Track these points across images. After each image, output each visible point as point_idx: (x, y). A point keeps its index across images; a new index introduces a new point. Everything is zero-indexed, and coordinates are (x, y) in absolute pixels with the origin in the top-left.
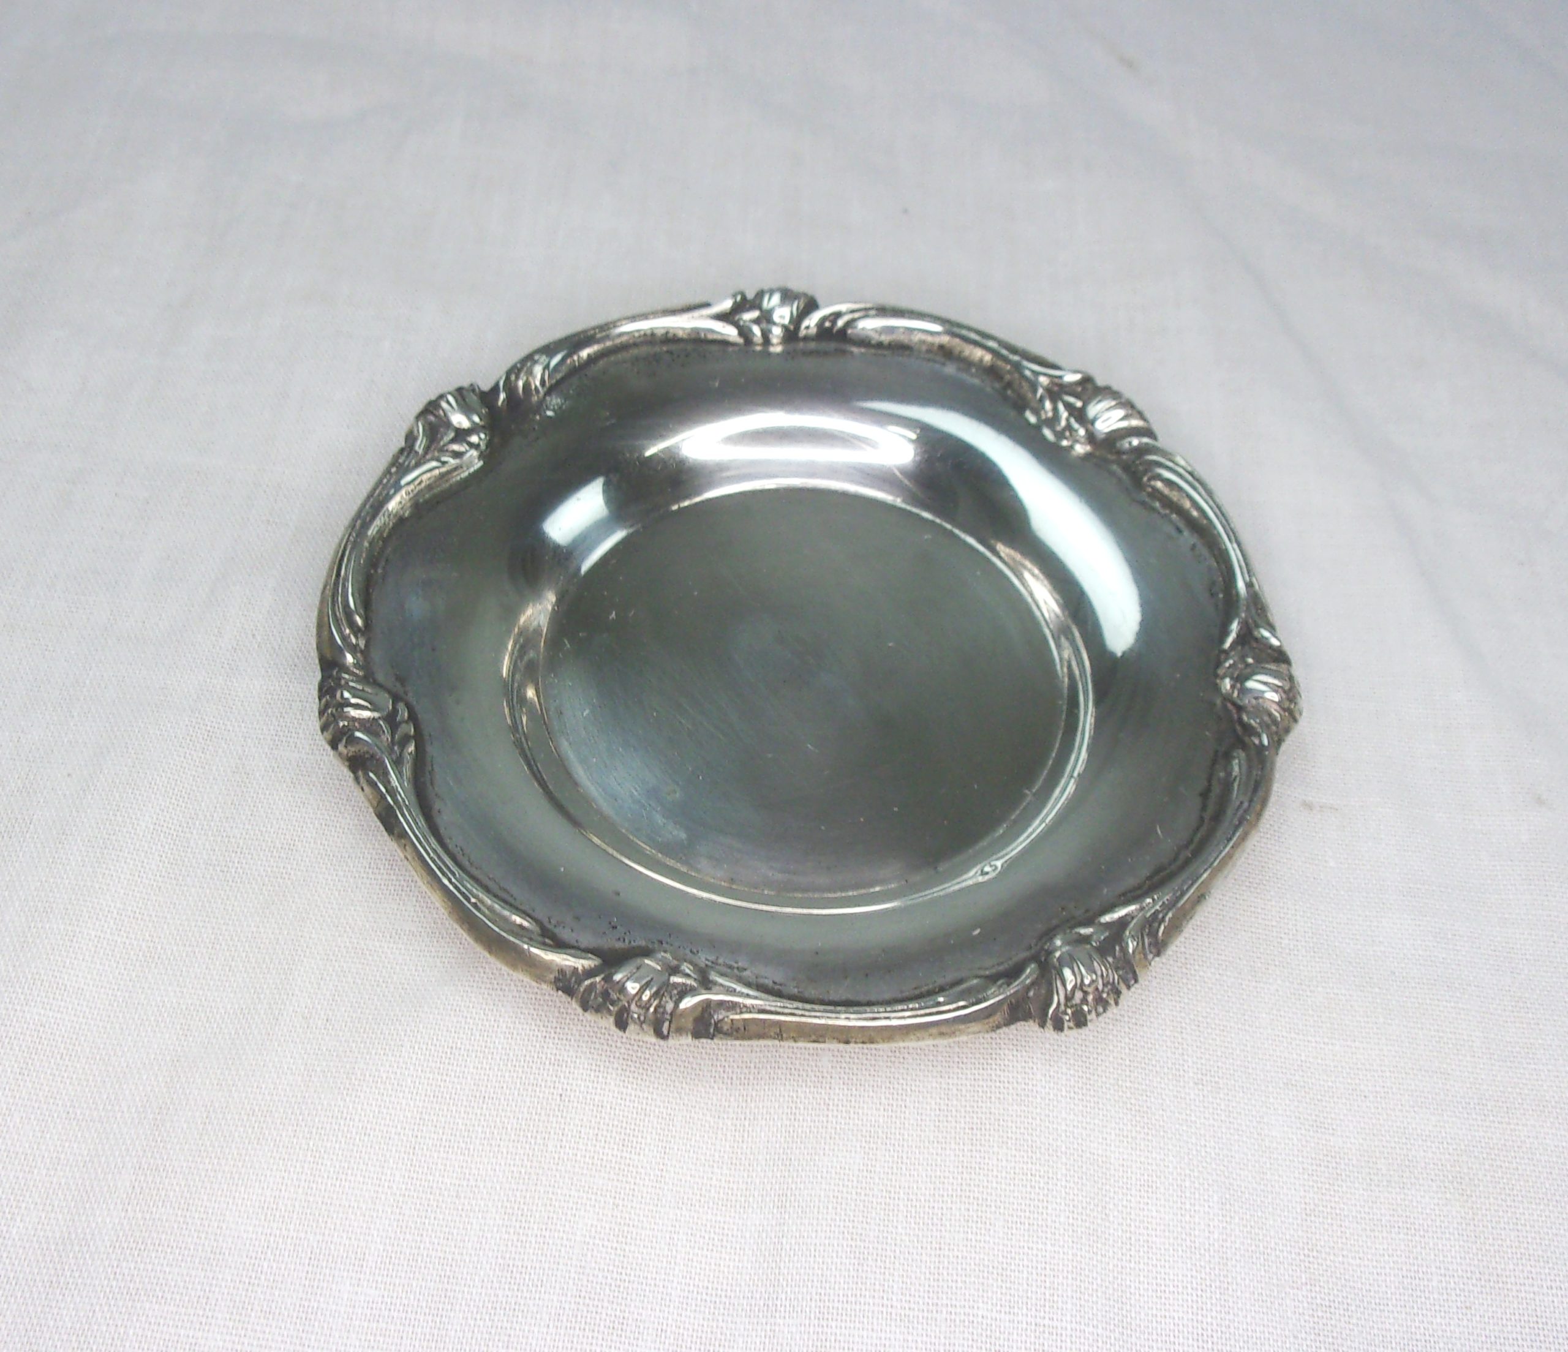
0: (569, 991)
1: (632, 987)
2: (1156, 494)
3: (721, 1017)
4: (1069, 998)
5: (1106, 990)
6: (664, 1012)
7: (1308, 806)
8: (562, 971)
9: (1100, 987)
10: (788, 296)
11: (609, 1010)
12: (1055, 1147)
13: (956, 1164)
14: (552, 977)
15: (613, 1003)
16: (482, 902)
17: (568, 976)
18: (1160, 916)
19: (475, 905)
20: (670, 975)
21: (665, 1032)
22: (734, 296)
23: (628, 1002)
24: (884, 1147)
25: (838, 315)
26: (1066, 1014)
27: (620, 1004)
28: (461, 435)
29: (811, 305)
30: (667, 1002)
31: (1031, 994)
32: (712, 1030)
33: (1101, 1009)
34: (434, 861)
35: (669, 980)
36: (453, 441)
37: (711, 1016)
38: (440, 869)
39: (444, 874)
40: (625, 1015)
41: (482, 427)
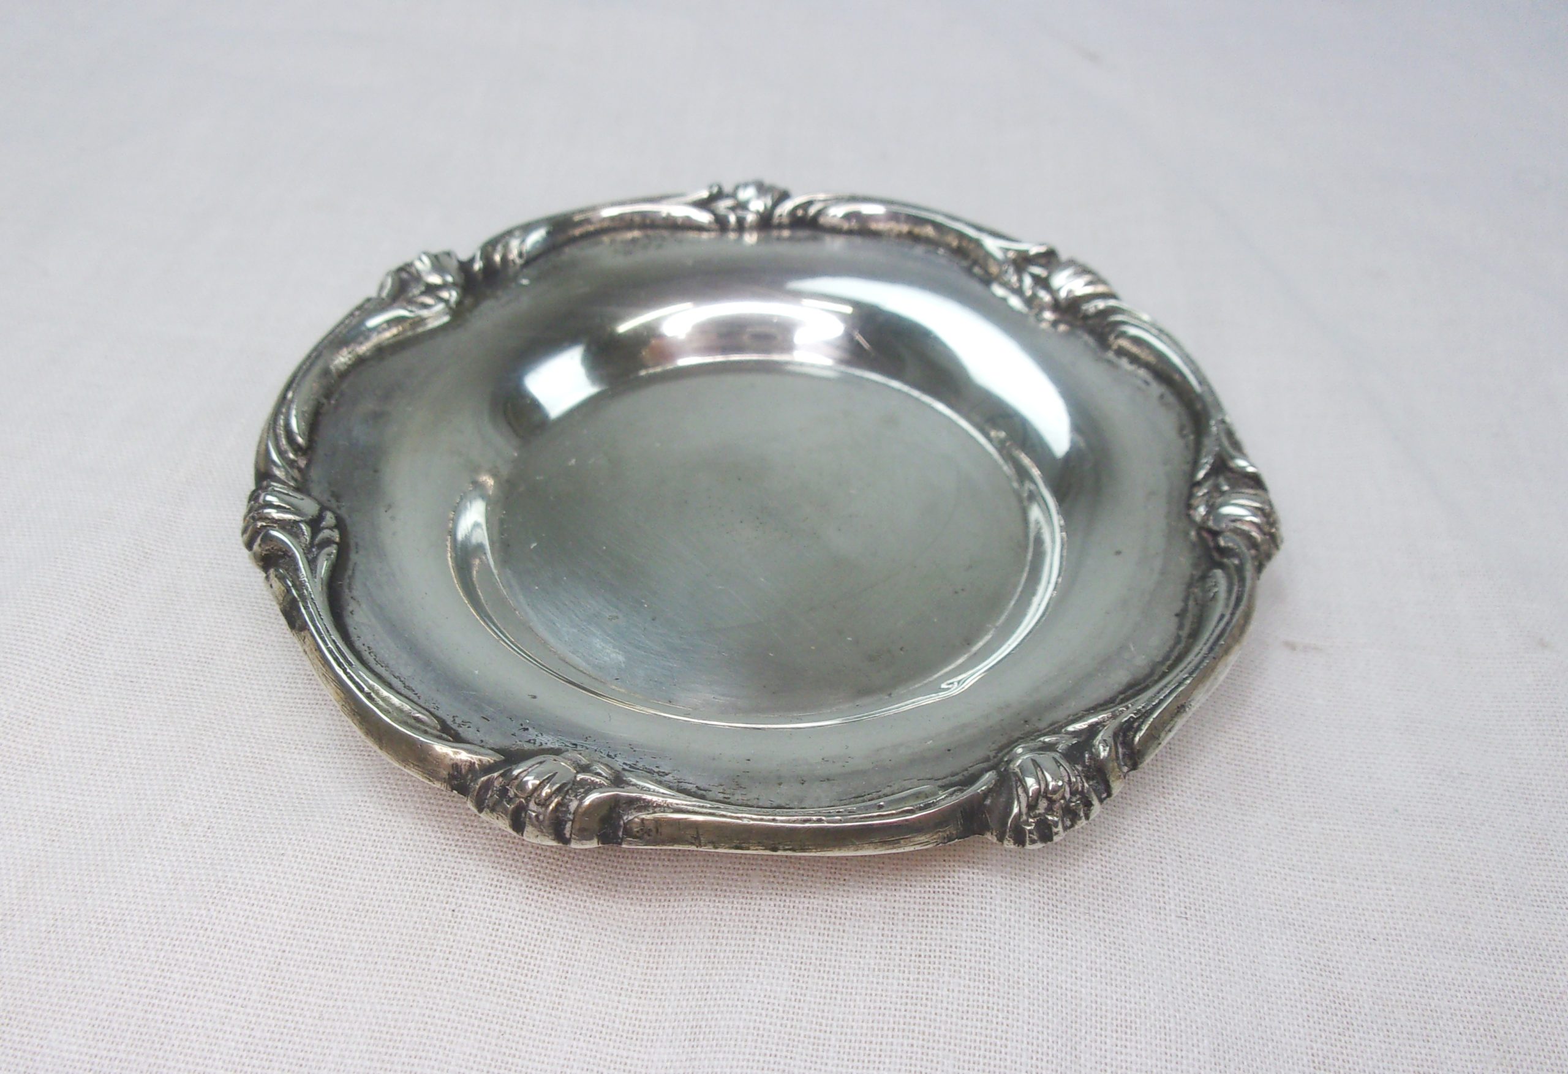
0: (463, 790)
1: (531, 782)
2: (1121, 352)
3: (631, 818)
4: (1032, 807)
5: (1074, 799)
6: (568, 811)
7: (1292, 646)
8: (456, 766)
9: (1068, 796)
10: (762, 189)
11: (506, 809)
12: (1016, 979)
13: (900, 994)
14: (444, 773)
15: (510, 801)
16: (377, 694)
17: (464, 771)
18: (1136, 724)
19: (368, 696)
20: (578, 772)
21: (568, 835)
22: (711, 187)
23: (526, 799)
24: (816, 974)
25: (810, 203)
26: (1030, 825)
27: (518, 801)
28: (431, 289)
29: (784, 196)
30: (571, 800)
31: (988, 802)
32: (620, 834)
33: (1068, 823)
34: (331, 652)
35: (575, 777)
36: (423, 293)
37: (620, 817)
38: (336, 659)
39: (340, 664)
40: (523, 815)
41: (454, 285)
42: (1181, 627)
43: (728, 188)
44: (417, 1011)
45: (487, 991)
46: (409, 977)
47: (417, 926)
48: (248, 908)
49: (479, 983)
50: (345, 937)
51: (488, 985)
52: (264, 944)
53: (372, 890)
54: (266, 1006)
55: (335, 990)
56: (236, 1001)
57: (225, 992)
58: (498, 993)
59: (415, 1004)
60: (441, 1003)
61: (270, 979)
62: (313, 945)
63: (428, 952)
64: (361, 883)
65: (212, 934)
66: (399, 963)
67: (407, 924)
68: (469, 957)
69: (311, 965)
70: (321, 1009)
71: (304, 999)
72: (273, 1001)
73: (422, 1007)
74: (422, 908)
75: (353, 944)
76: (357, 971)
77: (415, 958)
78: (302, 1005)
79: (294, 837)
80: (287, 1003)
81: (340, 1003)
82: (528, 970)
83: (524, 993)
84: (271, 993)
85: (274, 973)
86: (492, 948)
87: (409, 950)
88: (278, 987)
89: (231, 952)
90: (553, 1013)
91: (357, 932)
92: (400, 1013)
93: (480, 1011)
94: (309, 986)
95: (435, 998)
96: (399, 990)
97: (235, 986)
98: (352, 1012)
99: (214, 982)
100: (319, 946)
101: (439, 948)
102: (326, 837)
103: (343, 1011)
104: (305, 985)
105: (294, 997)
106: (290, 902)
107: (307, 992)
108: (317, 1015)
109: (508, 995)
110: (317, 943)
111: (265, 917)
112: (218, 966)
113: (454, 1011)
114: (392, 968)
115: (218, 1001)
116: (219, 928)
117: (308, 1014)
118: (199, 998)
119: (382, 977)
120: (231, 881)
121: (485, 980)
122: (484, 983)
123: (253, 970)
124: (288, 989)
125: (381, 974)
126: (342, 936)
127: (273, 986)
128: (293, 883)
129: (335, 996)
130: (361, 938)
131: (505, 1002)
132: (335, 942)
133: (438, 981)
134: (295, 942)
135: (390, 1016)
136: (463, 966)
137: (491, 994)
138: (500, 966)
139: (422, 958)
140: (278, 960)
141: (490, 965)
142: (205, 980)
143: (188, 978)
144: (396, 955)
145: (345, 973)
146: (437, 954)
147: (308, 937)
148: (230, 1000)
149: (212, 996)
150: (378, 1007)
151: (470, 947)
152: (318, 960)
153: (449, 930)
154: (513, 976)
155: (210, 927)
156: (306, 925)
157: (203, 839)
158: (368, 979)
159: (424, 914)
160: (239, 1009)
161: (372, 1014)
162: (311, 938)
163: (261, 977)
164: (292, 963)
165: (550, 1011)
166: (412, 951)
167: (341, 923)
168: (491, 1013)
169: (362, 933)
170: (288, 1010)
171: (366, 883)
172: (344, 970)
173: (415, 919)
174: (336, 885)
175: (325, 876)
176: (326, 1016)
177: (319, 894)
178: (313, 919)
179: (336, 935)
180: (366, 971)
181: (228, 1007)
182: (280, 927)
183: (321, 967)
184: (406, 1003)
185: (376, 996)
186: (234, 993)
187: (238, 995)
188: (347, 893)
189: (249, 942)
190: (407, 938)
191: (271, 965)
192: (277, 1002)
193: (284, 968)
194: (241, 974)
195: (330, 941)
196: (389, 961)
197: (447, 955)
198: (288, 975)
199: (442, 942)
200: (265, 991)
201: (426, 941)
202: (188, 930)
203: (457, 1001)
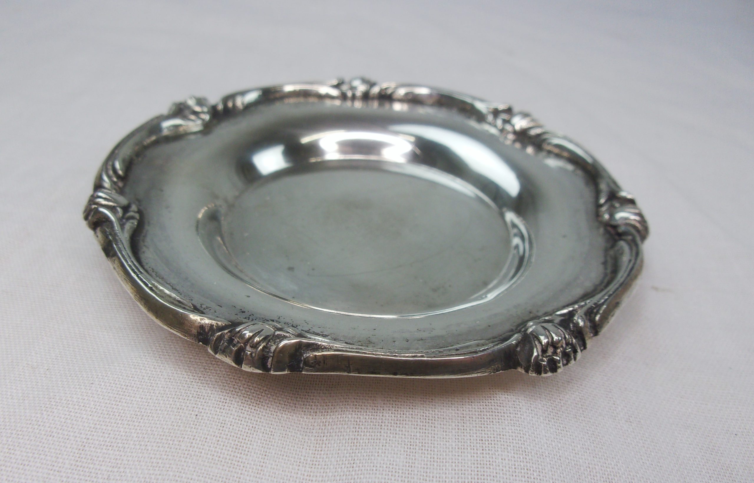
0: (206, 342)
1: (248, 334)
3: (308, 355)
4: (544, 351)
5: (568, 348)
6: (269, 352)
8: (202, 327)
9: (564, 346)
11: (232, 350)
13: (473, 462)
14: (194, 331)
15: (234, 346)
16: (156, 287)
17: (206, 330)
18: (595, 311)
19: (151, 289)
20: (276, 331)
21: (269, 366)
22: (338, 79)
23: (244, 344)
24: (420, 451)
25: (388, 89)
26: (544, 361)
27: (239, 345)
28: (195, 113)
29: (375, 84)
30: (272, 345)
31: (518, 349)
32: (302, 365)
33: (565, 362)
34: (130, 266)
35: (274, 333)
36: (191, 114)
37: (302, 355)
38: (133, 270)
39: (135, 272)
40: (242, 354)
41: (208, 113)
42: (606, 268)
43: (347, 79)
44: (171, 474)
45: (216, 462)
46: (167, 453)
47: (174, 424)
48: (68, 413)
49: (211, 457)
50: (128, 430)
51: (217, 459)
52: (76, 434)
53: (147, 404)
54: (74, 471)
55: (120, 462)
56: (54, 468)
57: (48, 462)
58: (223, 463)
59: (170, 469)
60: (187, 469)
61: (78, 455)
62: (107, 436)
63: (180, 439)
64: (140, 400)
65: (43, 428)
66: (161, 445)
67: (168, 423)
68: (206, 442)
69: (105, 447)
70: (109, 473)
71: (98, 467)
72: (78, 468)
73: (174, 471)
74: (177, 414)
75: (133, 435)
76: (134, 450)
77: (171, 442)
78: (97, 471)
79: (100, 374)
80: (87, 470)
81: (122, 470)
82: (242, 450)
83: (240, 464)
84: (78, 463)
85: (80, 451)
86: (220, 437)
87: (167, 438)
88: (83, 460)
89: (54, 439)
90: (258, 476)
91: (136, 427)
92: (160, 475)
93: (211, 474)
94: (102, 459)
95: (183, 465)
96: (160, 461)
97: (54, 459)
98: (129, 475)
99: (42, 456)
100: (111, 436)
101: (186, 437)
102: (120, 374)
103: (123, 474)
104: (100, 459)
105: (92, 466)
106: (95, 410)
107: (101, 463)
108: (106, 477)
109: (229, 465)
110: (109, 434)
111: (78, 419)
112: (44, 447)
113: (195, 474)
114: (156, 448)
115: (43, 468)
116: (48, 425)
117: (100, 476)
118: (31, 466)
119: (150, 453)
120: (58, 398)
121: (215, 455)
122: (214, 457)
123: (67, 450)
124: (89, 461)
125: (149, 452)
126: (126, 430)
127: (79, 459)
128: (97, 400)
129: (119, 466)
130: (138, 431)
131: (227, 469)
132: (121, 433)
133: (186, 455)
134: (95, 434)
135: (153, 477)
136: (202, 447)
137: (219, 464)
138: (224, 448)
139: (176, 442)
140: (84, 444)
141: (218, 447)
142: (35, 455)
143: (25, 454)
144: (160, 441)
145: (126, 452)
146: (186, 439)
147: (103, 431)
148: (51, 467)
149: (39, 465)
150: (146, 472)
151: (206, 436)
152: (109, 444)
153: (194, 426)
154: (232, 454)
155: (42, 424)
156: (104, 424)
157: (44, 375)
158: (141, 455)
159: (178, 417)
160: (56, 473)
161: (142, 476)
162: (106, 431)
163: (72, 454)
164: (93, 446)
165: (256, 475)
166: (170, 438)
167: (126, 422)
168: (218, 475)
169: (139, 428)
170: (88, 474)
171: (143, 400)
172: (126, 450)
173: (172, 420)
174: (124, 401)
175: (117, 396)
176: (112, 477)
177: (113, 406)
178: (108, 420)
179: (122, 430)
180: (140, 450)
181: (49, 472)
182: (87, 425)
183: (111, 448)
184: (164, 469)
185: (145, 465)
186: (53, 464)
187: (56, 464)
188: (131, 405)
189: (66, 433)
190: (167, 431)
191: (79, 447)
192: (81, 469)
193: (87, 448)
194: (59, 452)
195: (118, 433)
196: (155, 444)
197: (191, 441)
198: (89, 453)
199: (188, 433)
200: (74, 463)
201: (179, 432)
202: (28, 426)
203: (197, 468)
